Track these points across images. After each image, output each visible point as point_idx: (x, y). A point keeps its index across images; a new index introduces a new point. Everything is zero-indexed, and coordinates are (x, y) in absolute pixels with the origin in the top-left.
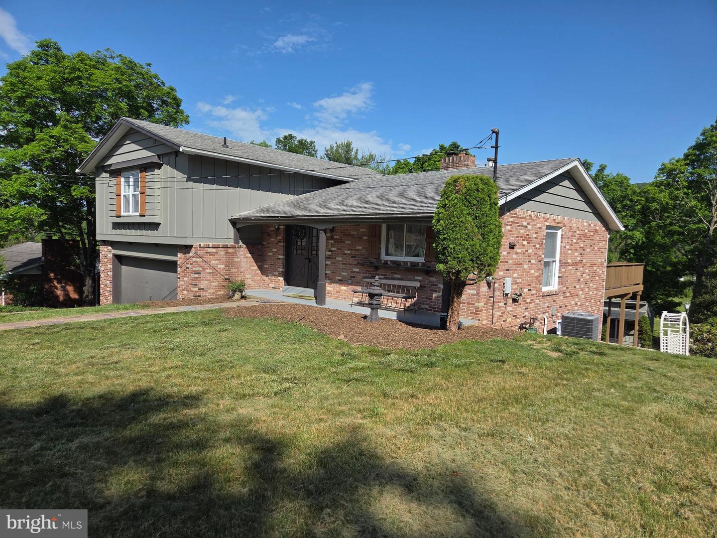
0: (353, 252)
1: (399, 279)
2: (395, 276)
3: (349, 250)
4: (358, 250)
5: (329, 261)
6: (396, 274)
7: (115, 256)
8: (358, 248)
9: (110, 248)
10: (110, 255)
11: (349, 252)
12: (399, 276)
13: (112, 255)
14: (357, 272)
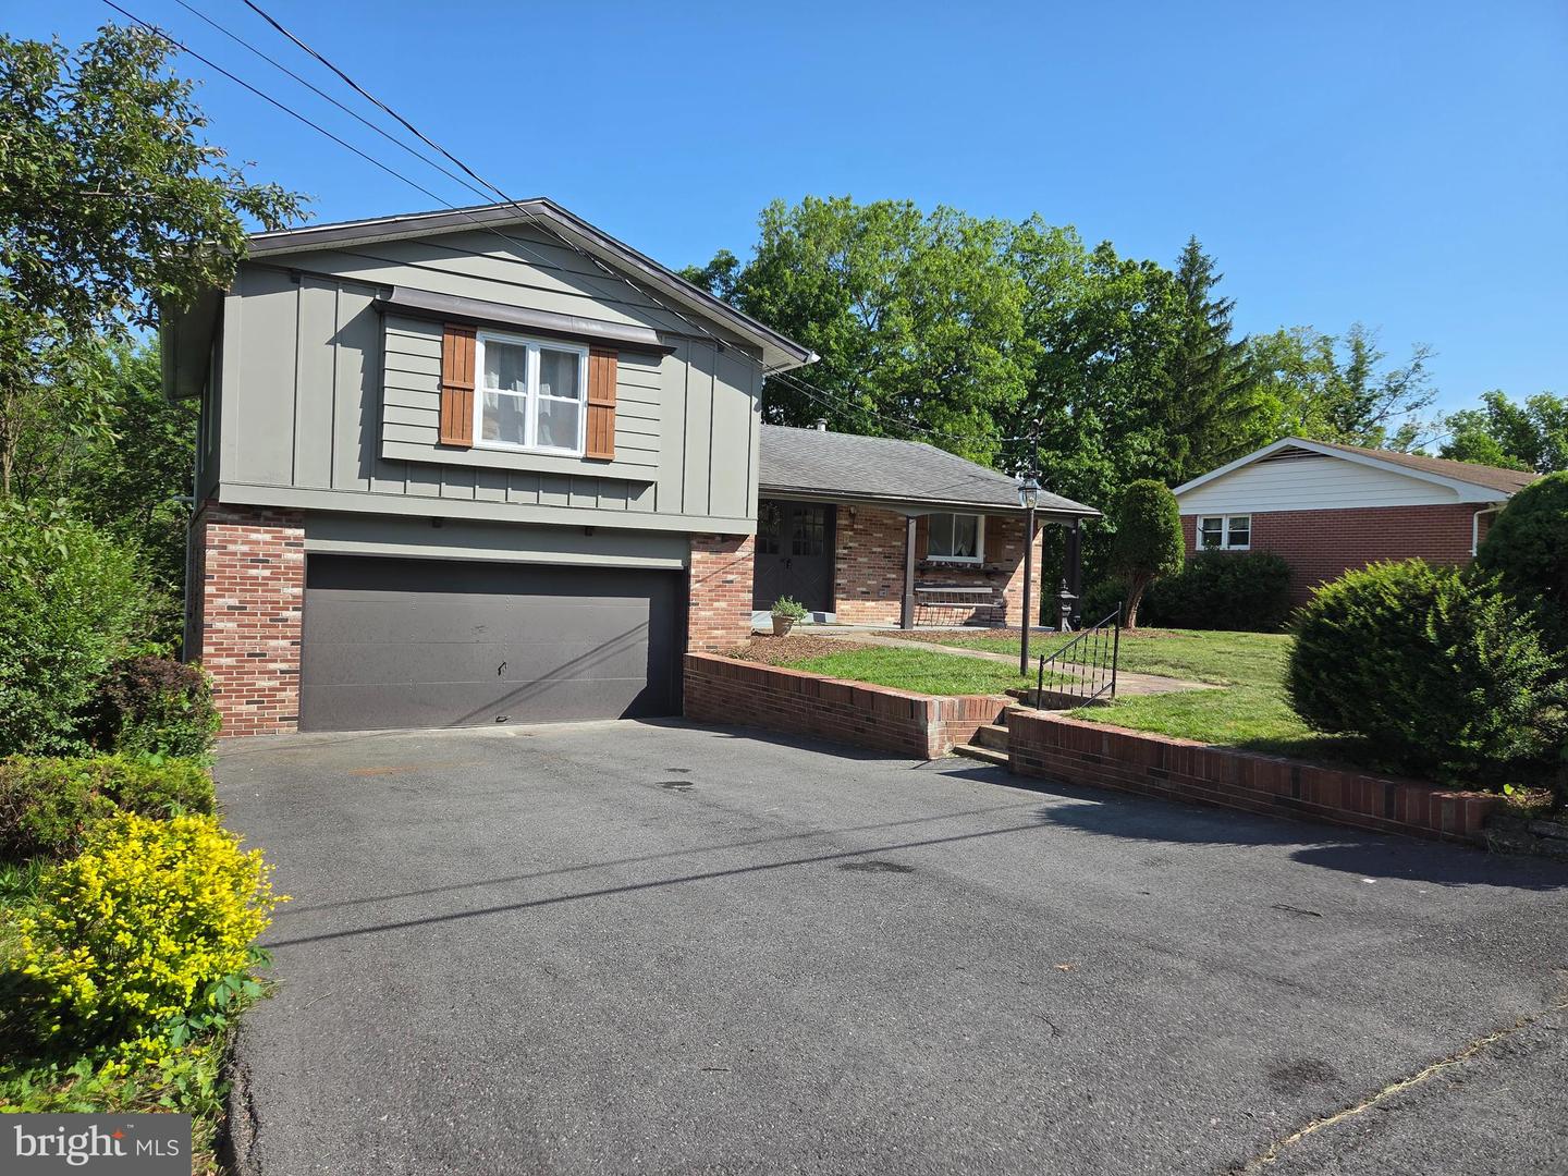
0: (887, 550)
1: (954, 586)
2: (949, 582)
3: (880, 546)
4: (894, 546)
5: (844, 563)
6: (950, 578)
7: (313, 559)
8: (894, 543)
9: (301, 532)
10: (298, 557)
11: (880, 550)
12: (954, 582)
13: (301, 556)
14: (893, 579)
